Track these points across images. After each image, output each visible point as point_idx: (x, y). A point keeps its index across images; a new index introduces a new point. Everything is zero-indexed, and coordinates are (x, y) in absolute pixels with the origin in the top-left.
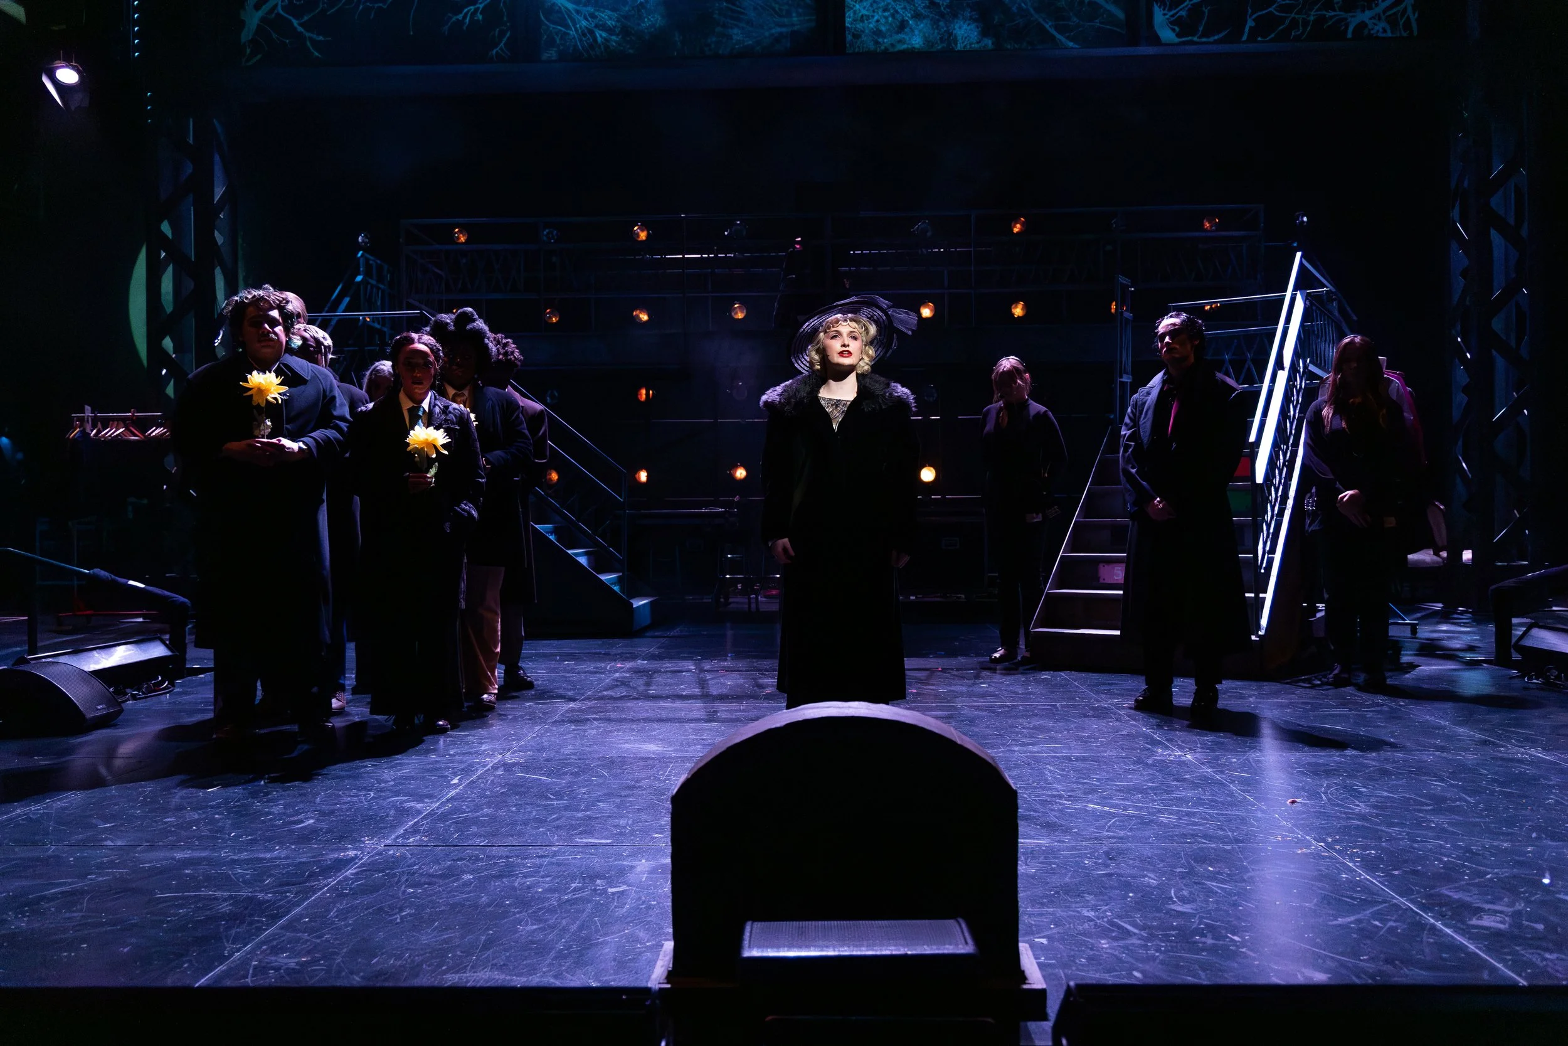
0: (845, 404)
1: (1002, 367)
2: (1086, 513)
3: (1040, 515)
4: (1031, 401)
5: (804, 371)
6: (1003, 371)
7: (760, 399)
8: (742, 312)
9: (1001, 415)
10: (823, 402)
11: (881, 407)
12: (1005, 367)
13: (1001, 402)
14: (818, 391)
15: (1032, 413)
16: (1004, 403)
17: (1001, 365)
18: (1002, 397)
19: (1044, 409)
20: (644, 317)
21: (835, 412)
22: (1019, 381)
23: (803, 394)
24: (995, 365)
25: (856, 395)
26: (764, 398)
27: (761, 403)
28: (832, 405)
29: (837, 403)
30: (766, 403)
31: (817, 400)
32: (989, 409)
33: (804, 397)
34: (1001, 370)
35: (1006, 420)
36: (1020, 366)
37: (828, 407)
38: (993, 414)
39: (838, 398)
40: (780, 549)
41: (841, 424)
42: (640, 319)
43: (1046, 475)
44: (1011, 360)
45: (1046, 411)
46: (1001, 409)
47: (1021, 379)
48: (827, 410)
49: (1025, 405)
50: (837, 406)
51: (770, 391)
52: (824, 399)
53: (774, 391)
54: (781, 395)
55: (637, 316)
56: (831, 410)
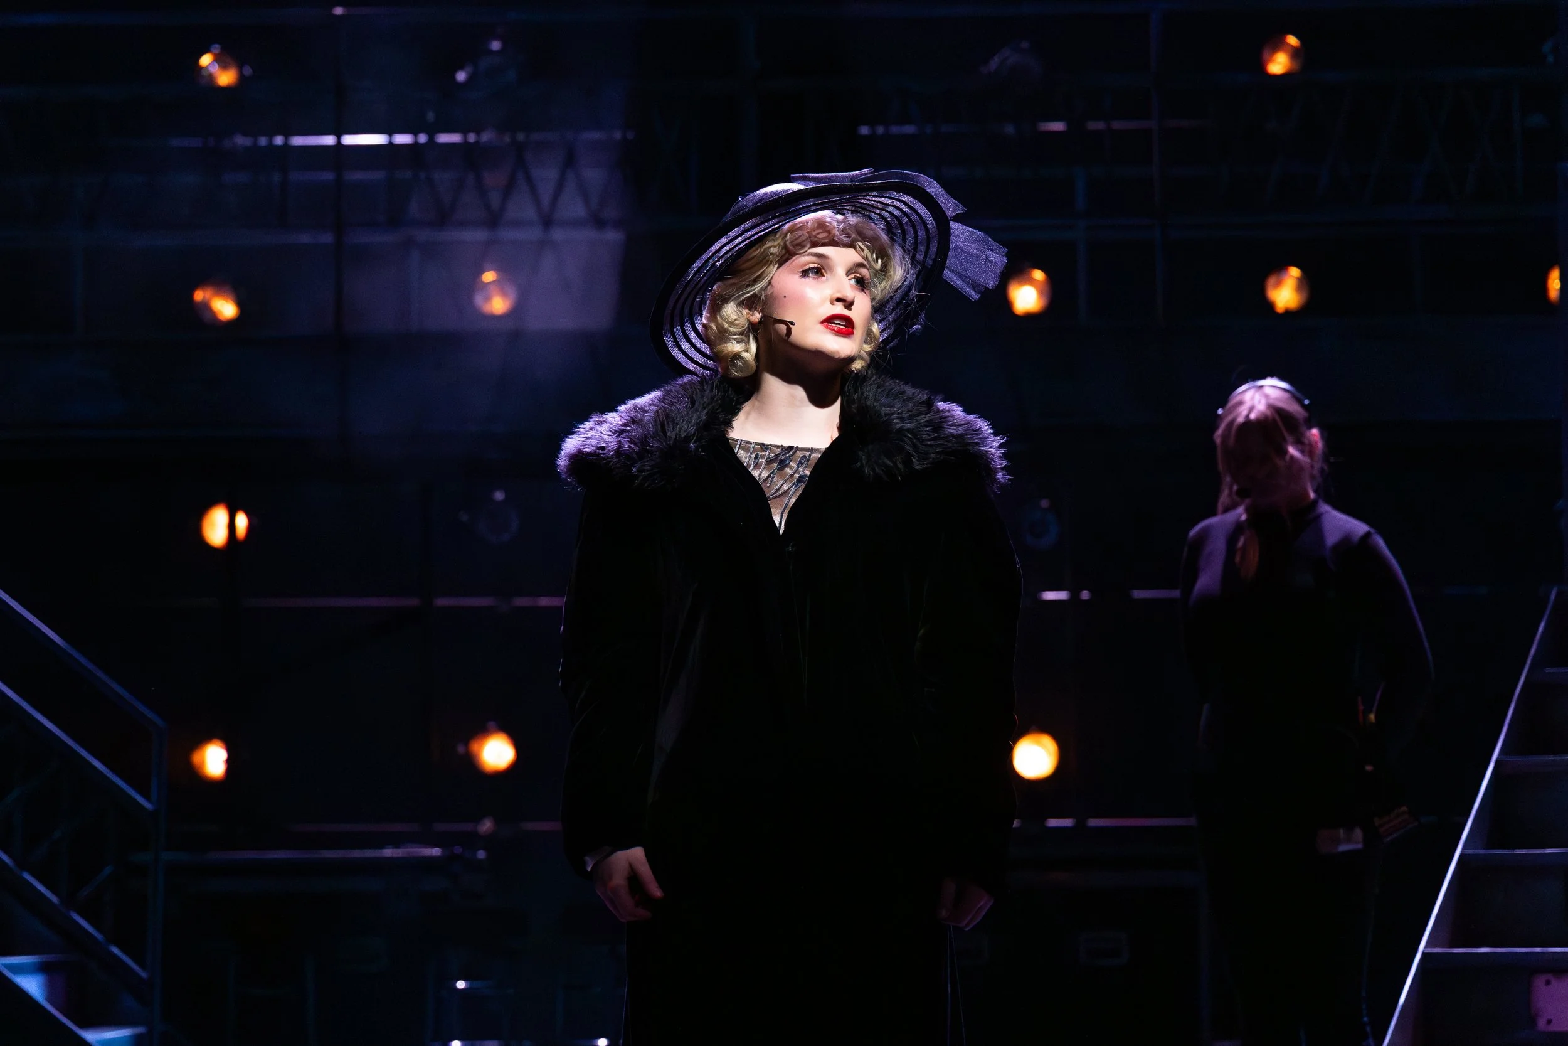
0: (805, 460)
1: (1243, 411)
2: (1488, 831)
3: (1358, 833)
4: (1325, 508)
5: (691, 366)
6: (1248, 422)
7: (559, 448)
8: (504, 294)
9: (1241, 543)
10: (742, 454)
11: (907, 462)
12: (1252, 409)
13: (1241, 509)
14: (728, 424)
15: (1331, 539)
16: (1247, 510)
17: (1241, 403)
18: (1242, 494)
19: (1360, 528)
20: (226, 309)
21: (778, 481)
22: (1292, 450)
23: (686, 427)
24: (1223, 403)
25: (836, 434)
26: (571, 444)
27: (562, 462)
28: (769, 462)
29: (783, 456)
30: (578, 457)
31: (726, 447)
32: (1206, 532)
33: (687, 439)
34: (1241, 419)
35: (1254, 557)
36: (1294, 408)
37: (757, 466)
38: (1218, 546)
39: (787, 444)
40: (619, 880)
41: (794, 514)
42: (213, 314)
43: (1372, 717)
44: (1269, 391)
45: (1367, 535)
46: (1239, 528)
47: (1299, 442)
48: (755, 474)
49: (1307, 516)
50: (783, 465)
51: (588, 425)
52: (746, 446)
53: (600, 423)
54: (621, 432)
55: (206, 306)
56: (765, 474)
